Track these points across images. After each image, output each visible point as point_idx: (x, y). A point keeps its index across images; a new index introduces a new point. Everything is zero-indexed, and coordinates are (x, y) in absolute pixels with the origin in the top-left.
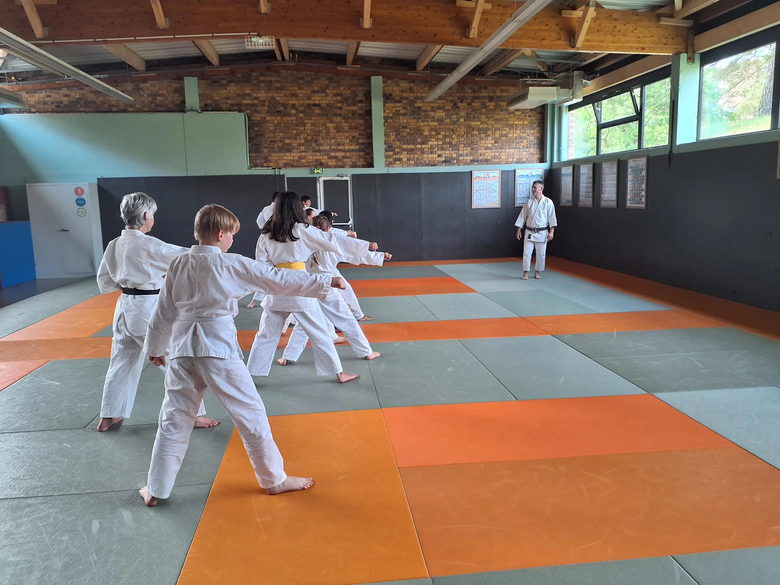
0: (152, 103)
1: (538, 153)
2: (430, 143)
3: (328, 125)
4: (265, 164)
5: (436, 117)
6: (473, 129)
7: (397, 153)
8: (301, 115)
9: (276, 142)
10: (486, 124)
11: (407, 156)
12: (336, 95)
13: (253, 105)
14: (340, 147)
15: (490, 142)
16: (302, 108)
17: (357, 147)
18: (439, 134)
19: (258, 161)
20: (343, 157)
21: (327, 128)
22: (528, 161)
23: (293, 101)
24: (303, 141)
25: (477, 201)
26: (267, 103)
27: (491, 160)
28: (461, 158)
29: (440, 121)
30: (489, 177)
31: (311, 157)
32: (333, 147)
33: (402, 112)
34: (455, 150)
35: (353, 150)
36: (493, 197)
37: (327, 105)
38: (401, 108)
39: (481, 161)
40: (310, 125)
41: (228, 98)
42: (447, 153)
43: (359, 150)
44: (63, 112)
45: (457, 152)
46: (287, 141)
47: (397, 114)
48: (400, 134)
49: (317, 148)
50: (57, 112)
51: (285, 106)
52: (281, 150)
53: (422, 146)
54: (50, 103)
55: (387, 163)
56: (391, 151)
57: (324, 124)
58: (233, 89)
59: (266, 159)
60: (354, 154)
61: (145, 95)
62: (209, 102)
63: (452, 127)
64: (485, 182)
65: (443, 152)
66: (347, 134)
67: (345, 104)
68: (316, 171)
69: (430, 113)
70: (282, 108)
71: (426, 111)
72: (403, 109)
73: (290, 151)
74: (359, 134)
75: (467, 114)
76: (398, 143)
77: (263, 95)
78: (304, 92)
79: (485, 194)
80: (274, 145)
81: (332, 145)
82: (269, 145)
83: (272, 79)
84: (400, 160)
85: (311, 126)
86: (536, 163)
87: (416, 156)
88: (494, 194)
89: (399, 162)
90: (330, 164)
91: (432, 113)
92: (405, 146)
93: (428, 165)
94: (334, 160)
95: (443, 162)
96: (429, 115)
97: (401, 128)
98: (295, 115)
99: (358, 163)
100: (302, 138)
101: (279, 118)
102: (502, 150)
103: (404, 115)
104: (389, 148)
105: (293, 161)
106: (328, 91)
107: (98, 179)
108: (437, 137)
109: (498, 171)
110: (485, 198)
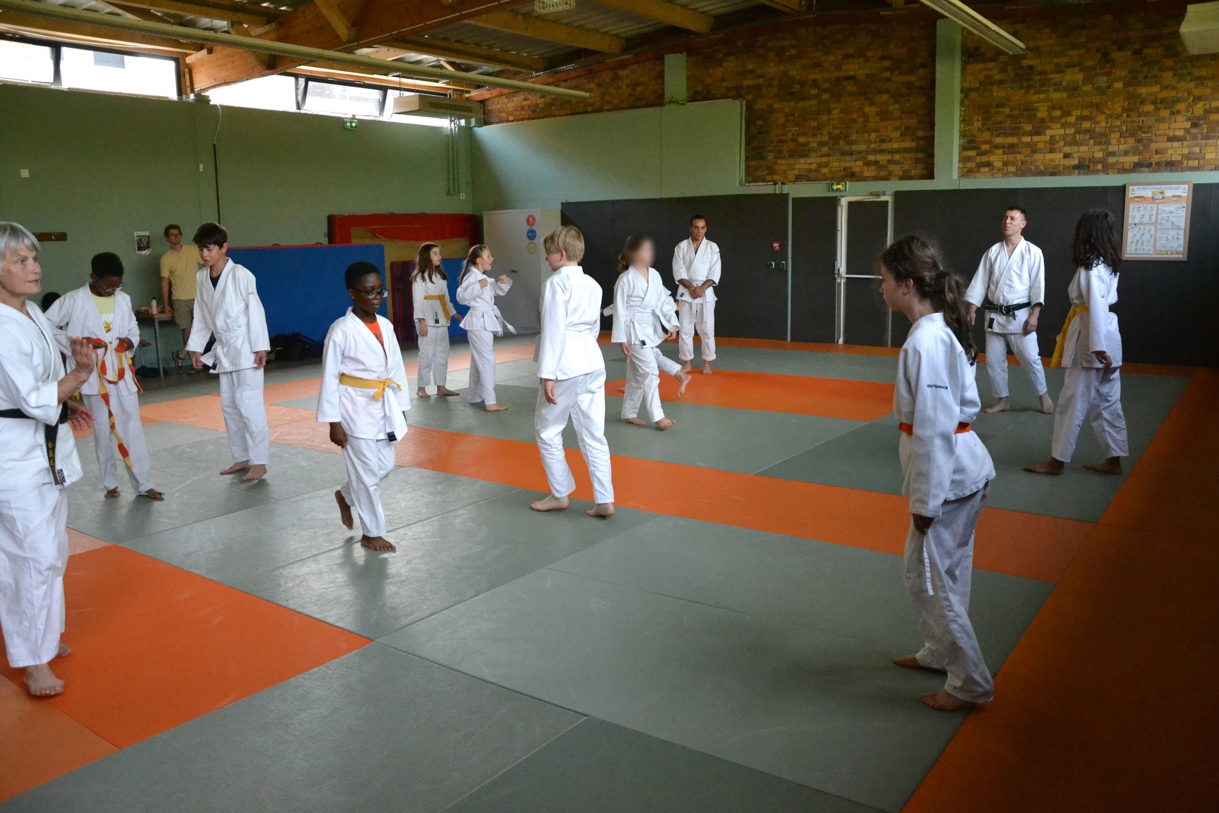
0: (630, 95)
2: (1049, 132)
3: (867, 109)
4: (768, 178)
5: (1064, 83)
6: (1142, 103)
7: (984, 153)
8: (825, 96)
9: (786, 141)
10: (1173, 88)
11: (1004, 158)
12: (883, 58)
13: (758, 87)
14: (885, 146)
15: (1179, 126)
16: (827, 85)
17: (913, 144)
18: (1069, 114)
19: (759, 173)
20: (889, 162)
21: (865, 116)
23: (814, 75)
24: (825, 139)
25: (1134, 244)
26: (775, 83)
27: (1181, 163)
28: (1112, 160)
29: (1073, 89)
30: (1163, 198)
31: (837, 164)
32: (873, 146)
33: (998, 77)
34: (1100, 144)
35: (906, 150)
36: (1170, 238)
37: (868, 76)
38: (996, 71)
39: (1158, 164)
40: (838, 110)
41: (723, 80)
42: (1083, 151)
43: (917, 150)
44: (539, 118)
45: (1104, 147)
46: (802, 140)
47: (988, 83)
48: (991, 117)
49: (847, 148)
50: (533, 119)
51: (802, 83)
52: (792, 154)
53: (1033, 137)
54: (526, 108)
55: (964, 172)
56: (973, 149)
57: (861, 109)
58: (731, 65)
59: (771, 171)
60: (907, 155)
61: (624, 86)
62: (699, 88)
63: (1095, 100)
64: (1155, 208)
65: (1075, 148)
66: (898, 123)
67: (896, 72)
68: (835, 187)
69: (1051, 76)
70: (797, 87)
71: (1045, 73)
72: (999, 72)
73: (805, 155)
74: (919, 122)
75: (1131, 72)
76: (986, 136)
77: (772, 69)
78: (831, 58)
79: (1152, 232)
80: (782, 146)
81: (871, 142)
82: (775, 147)
83: (787, 43)
84: (989, 164)
85: (840, 113)
87: (1020, 157)
88: (1173, 233)
89: (987, 169)
90: (866, 174)
91: (1056, 76)
92: (999, 140)
93: (1041, 174)
94: (873, 168)
95: (1075, 167)
96: (1051, 79)
97: (994, 106)
98: (816, 97)
99: (913, 172)
100: (824, 132)
101: (792, 104)
102: (1209, 141)
103: (1001, 82)
104: (969, 143)
105: (810, 171)
106: (869, 54)
107: (562, 204)
108: (1063, 121)
109: (1186, 186)
110: (1152, 241)
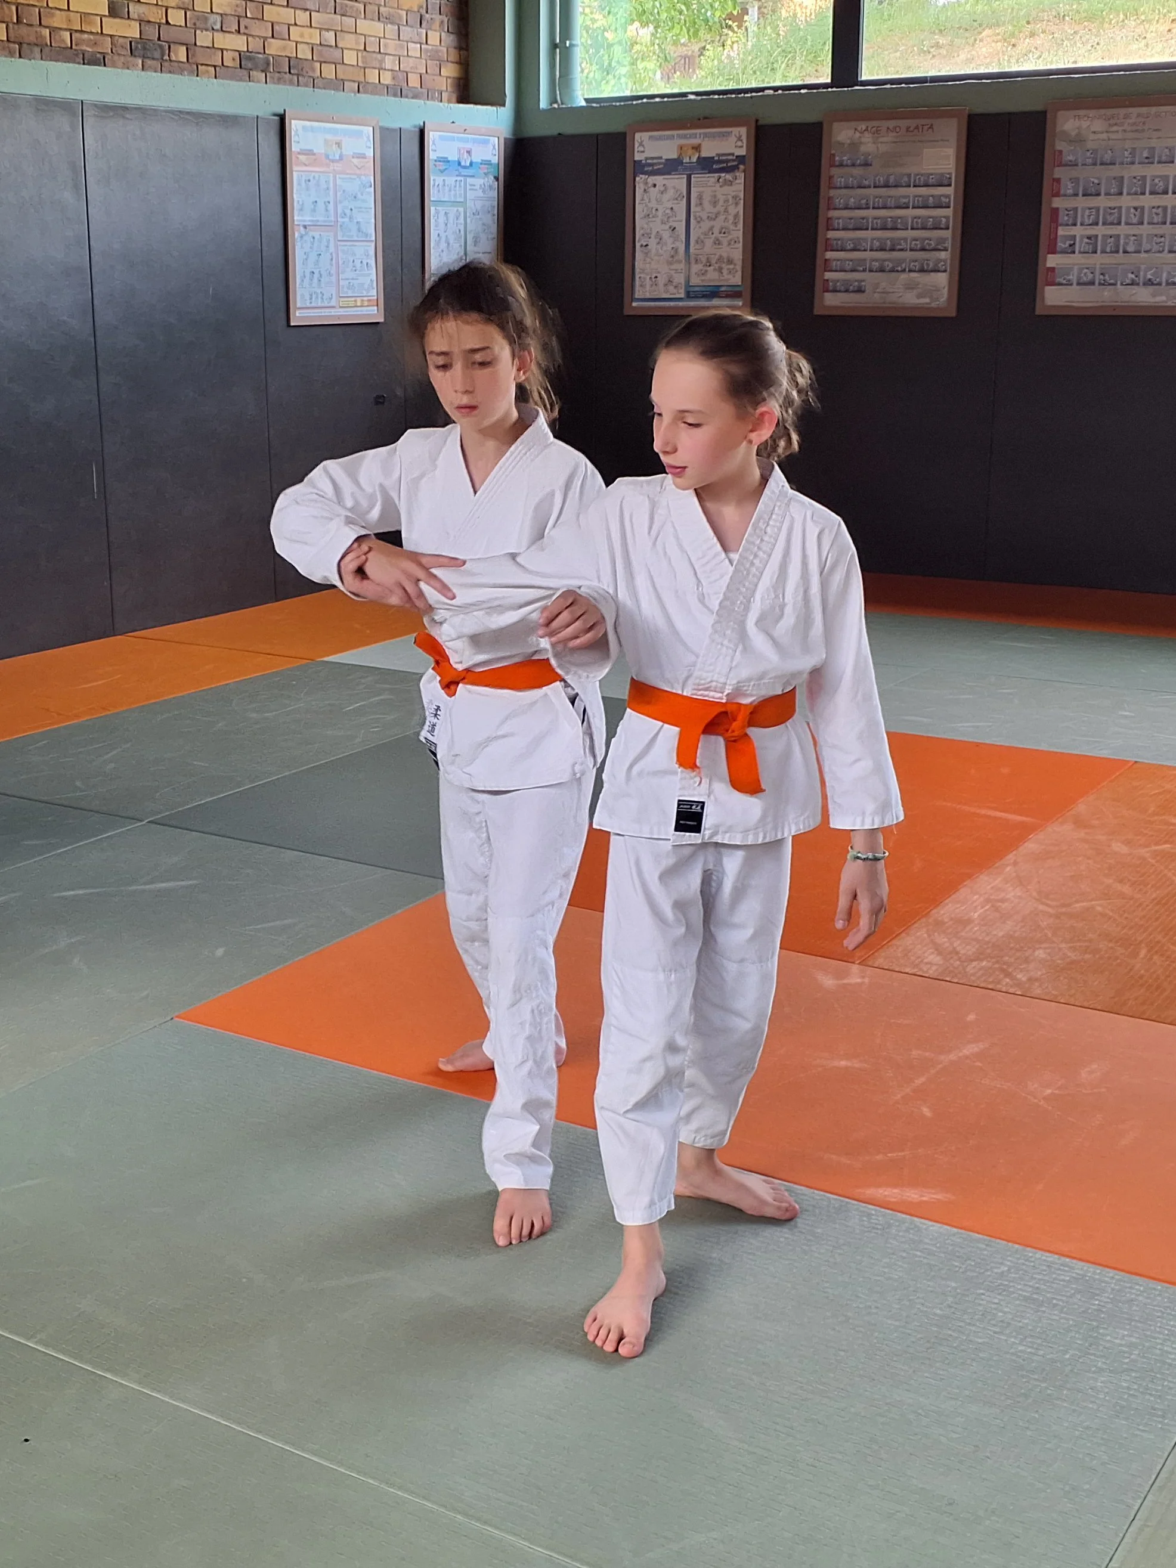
1: (454, 55)
22: (429, 94)
30: (339, 157)
36: (357, 264)
64: (331, 184)
79: (332, 249)
86: (449, 101)
88: (360, 250)
95: (133, 47)
110: (333, 271)
